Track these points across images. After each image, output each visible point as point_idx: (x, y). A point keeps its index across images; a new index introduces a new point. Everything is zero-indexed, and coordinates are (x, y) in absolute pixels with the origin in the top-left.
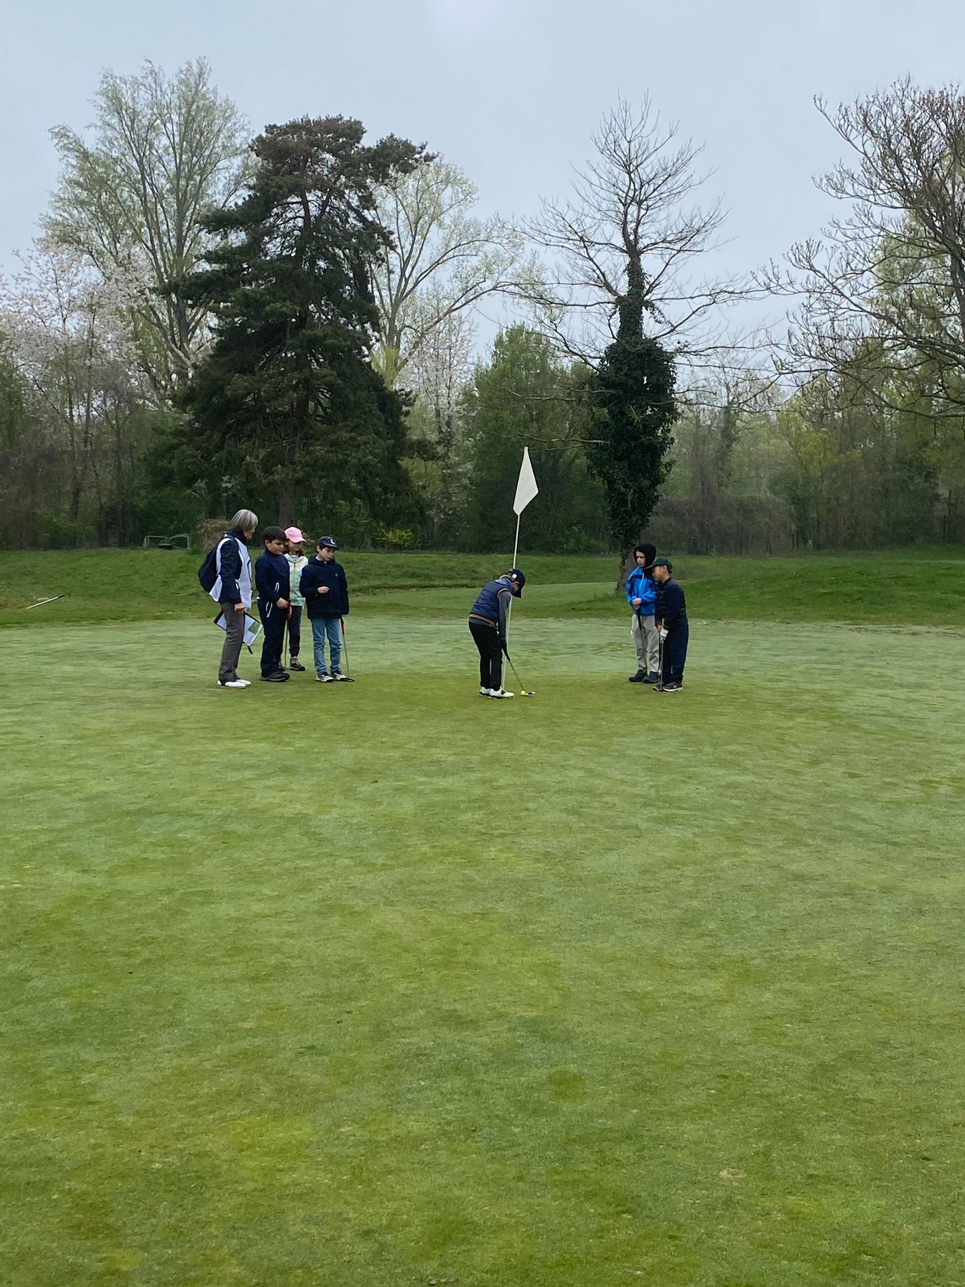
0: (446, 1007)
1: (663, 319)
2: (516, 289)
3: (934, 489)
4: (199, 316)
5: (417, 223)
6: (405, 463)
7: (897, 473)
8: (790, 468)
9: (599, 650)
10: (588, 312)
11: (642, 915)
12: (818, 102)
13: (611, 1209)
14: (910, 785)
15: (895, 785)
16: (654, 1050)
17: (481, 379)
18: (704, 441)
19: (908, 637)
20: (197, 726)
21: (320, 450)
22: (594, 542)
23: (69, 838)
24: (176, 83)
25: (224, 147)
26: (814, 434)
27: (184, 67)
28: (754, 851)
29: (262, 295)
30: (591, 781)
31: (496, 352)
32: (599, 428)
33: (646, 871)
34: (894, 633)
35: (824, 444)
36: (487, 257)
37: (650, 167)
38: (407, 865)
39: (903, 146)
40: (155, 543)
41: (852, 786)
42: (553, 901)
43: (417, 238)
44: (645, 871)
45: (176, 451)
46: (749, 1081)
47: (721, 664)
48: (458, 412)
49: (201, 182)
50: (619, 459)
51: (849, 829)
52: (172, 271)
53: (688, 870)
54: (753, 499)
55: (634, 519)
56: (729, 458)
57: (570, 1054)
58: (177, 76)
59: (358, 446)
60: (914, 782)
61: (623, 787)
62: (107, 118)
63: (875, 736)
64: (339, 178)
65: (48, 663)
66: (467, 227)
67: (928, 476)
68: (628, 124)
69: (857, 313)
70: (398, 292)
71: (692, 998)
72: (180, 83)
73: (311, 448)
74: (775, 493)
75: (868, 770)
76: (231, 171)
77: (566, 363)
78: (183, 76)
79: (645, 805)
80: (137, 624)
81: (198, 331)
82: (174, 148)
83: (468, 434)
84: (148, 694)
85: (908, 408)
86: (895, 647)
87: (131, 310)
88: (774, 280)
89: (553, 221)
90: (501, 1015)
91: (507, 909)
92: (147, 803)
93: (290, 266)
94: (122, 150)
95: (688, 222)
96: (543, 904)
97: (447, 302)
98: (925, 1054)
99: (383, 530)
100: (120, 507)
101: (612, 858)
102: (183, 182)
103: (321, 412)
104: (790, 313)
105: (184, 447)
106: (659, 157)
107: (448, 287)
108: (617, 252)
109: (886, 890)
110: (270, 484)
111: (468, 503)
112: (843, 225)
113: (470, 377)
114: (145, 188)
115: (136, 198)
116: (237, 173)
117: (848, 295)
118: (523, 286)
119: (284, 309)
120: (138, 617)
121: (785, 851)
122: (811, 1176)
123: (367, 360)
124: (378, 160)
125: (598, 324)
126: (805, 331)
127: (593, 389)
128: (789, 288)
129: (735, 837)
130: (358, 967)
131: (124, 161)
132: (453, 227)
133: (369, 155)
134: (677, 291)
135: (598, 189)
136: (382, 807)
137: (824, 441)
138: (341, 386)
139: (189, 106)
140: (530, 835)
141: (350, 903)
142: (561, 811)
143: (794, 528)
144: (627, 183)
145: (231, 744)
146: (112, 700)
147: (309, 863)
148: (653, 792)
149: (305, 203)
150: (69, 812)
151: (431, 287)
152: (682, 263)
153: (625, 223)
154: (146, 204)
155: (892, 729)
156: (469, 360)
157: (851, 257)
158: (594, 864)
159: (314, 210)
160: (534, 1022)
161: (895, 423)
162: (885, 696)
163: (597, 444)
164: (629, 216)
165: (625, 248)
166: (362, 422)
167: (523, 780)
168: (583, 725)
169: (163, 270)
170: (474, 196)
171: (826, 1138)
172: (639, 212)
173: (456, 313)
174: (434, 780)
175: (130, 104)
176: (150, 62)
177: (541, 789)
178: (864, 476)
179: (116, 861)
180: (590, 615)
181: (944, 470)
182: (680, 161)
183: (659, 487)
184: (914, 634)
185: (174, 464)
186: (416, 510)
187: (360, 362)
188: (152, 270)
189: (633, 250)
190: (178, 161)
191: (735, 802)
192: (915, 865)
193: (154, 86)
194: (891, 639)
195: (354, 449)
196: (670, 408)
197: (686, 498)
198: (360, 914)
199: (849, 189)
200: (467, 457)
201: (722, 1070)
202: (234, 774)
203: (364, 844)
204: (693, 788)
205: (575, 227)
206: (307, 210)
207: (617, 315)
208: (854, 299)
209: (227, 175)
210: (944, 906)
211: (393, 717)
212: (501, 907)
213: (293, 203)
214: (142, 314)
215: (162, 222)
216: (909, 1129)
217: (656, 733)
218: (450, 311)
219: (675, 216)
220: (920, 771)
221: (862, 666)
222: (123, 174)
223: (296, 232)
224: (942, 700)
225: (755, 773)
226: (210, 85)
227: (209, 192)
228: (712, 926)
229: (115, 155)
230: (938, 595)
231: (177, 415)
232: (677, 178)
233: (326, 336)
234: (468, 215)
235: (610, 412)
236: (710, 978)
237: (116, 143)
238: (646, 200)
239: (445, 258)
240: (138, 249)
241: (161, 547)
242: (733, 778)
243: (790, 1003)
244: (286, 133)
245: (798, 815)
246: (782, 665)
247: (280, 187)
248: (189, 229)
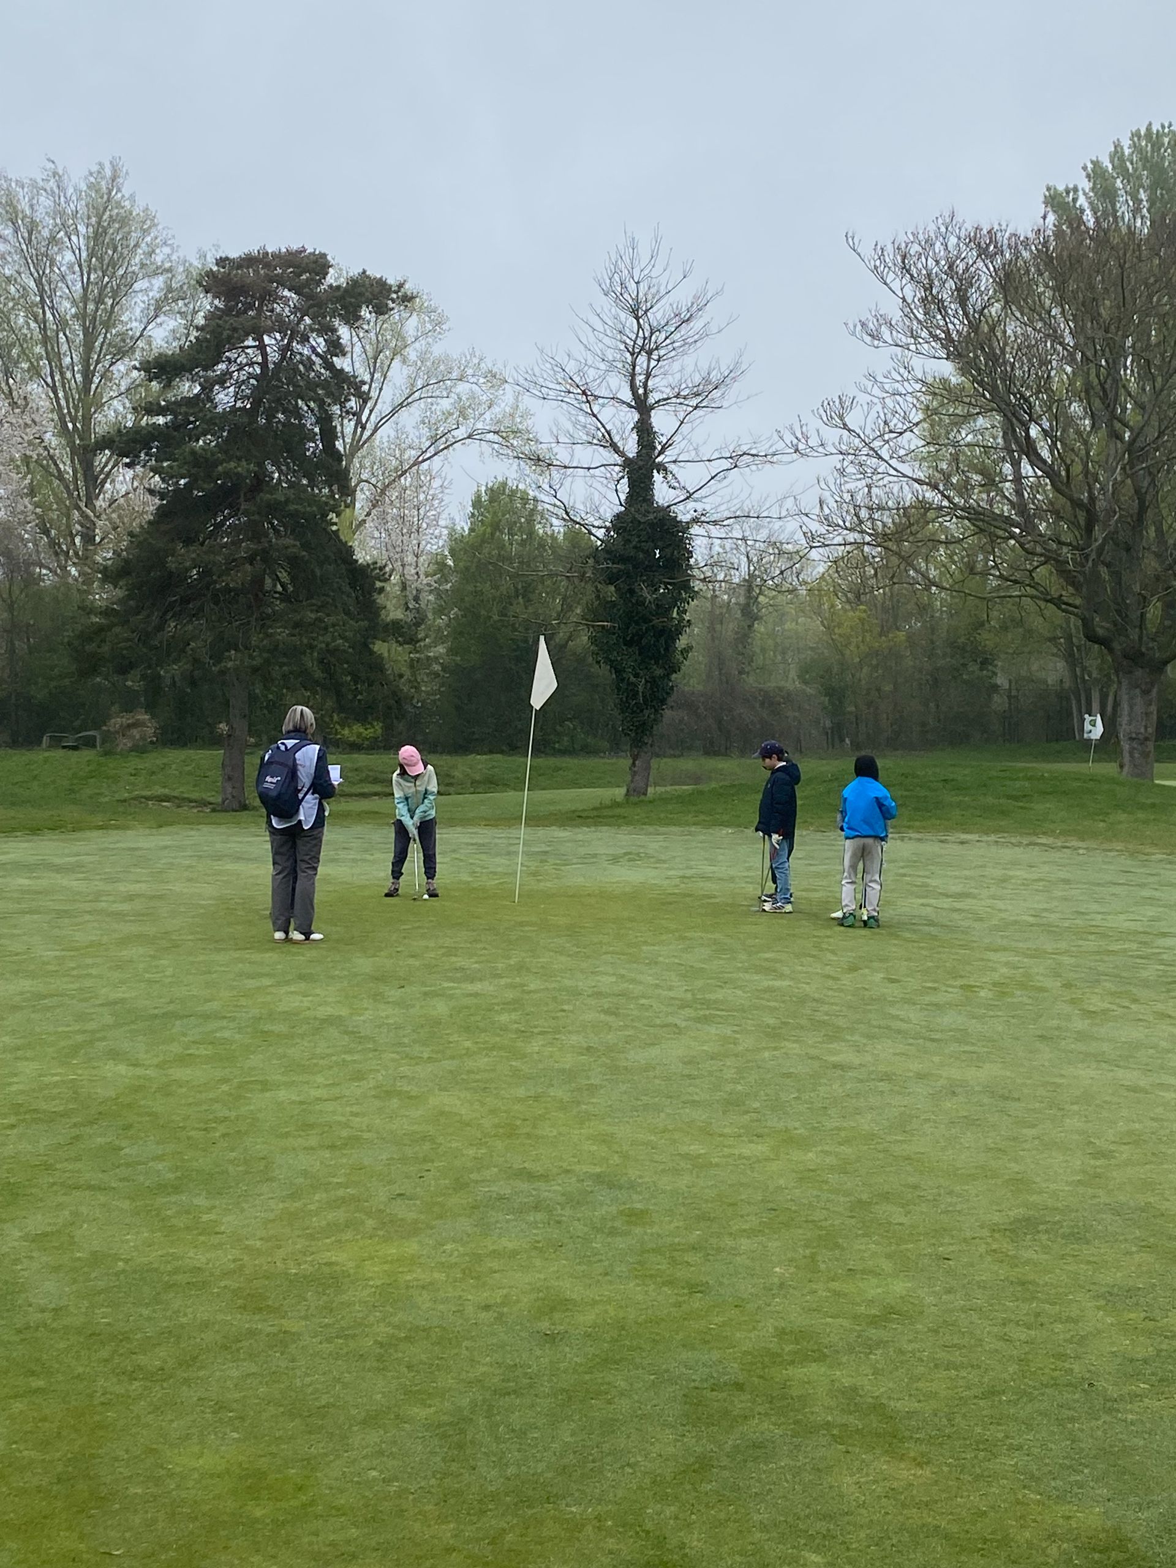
0: (515, 1167)
1: (676, 485)
2: (496, 438)
3: (990, 678)
4: (110, 467)
5: (376, 359)
6: (380, 647)
7: (948, 659)
8: (823, 653)
9: (615, 860)
10: (593, 476)
11: (687, 1098)
12: (850, 240)
13: (685, 1291)
14: (950, 990)
15: (935, 989)
16: (711, 1193)
17: (459, 546)
18: (722, 621)
19: (956, 847)
20: (192, 937)
21: (281, 633)
22: (591, 741)
23: (104, 1039)
24: (85, 188)
25: (143, 265)
26: (851, 614)
27: (95, 168)
28: (795, 1045)
29: (213, 454)
30: (624, 986)
31: (473, 514)
32: (605, 609)
33: (690, 1063)
35: (863, 624)
36: (460, 399)
37: (661, 311)
38: (453, 1058)
39: (947, 291)
40: (56, 743)
41: (892, 991)
42: (601, 1087)
43: (376, 376)
45: (109, 633)
46: (795, 1212)
48: (429, 585)
49: (112, 306)
50: (628, 644)
51: (888, 1028)
52: (77, 411)
53: (729, 1062)
54: (780, 689)
55: (647, 712)
56: (750, 640)
57: (635, 1197)
58: (86, 178)
59: (326, 629)
60: (953, 987)
61: (658, 991)
63: (916, 944)
64: (301, 319)
66: (436, 363)
67: (985, 663)
68: (635, 263)
69: (895, 479)
70: (353, 439)
71: (741, 1157)
72: (89, 187)
73: (270, 631)
74: (805, 682)
75: (908, 976)
76: (151, 294)
77: (558, 527)
78: (92, 180)
79: (682, 1007)
80: (78, 835)
81: (107, 486)
82: (80, 266)
83: (440, 611)
84: (125, 907)
85: (956, 587)
86: (941, 856)
87: (26, 459)
88: (803, 441)
89: (551, 373)
90: (567, 1171)
91: (559, 1092)
92: (171, 1007)
93: (246, 420)
94: (17, 267)
95: (704, 374)
96: (592, 1089)
97: (413, 452)
98: (951, 1193)
99: (338, 727)
100: (14, 698)
101: (654, 1052)
102: (91, 307)
103: (279, 588)
104: (821, 480)
105: (117, 630)
106: (671, 300)
107: (413, 435)
108: (624, 408)
109: (921, 1076)
110: (223, 672)
111: (441, 693)
112: (880, 378)
113: (441, 544)
114: (44, 312)
115: (33, 325)
116: (158, 296)
117: (887, 458)
118: (504, 435)
119: (240, 469)
121: (825, 1046)
122: (850, 1270)
123: (334, 528)
124: (349, 300)
125: (603, 490)
126: (838, 499)
127: (597, 562)
128: (821, 449)
129: (773, 1034)
130: (425, 1137)
131: (19, 280)
132: (419, 363)
133: (337, 294)
134: (693, 453)
135: (602, 336)
136: (414, 1010)
137: (862, 621)
138: (307, 558)
139: (100, 217)
140: (570, 1032)
141: (405, 1089)
142: (599, 1012)
143: (828, 724)
144: (635, 329)
145: (237, 954)
146: (89, 912)
147: (356, 1057)
148: (689, 996)
149: (262, 347)
150: (94, 1016)
151: (393, 434)
152: (698, 421)
153: (633, 375)
154: (45, 332)
155: (934, 938)
156: (442, 523)
157: (889, 416)
158: (637, 1056)
159: (273, 356)
160: (599, 1175)
161: (946, 600)
162: (928, 905)
163: (603, 627)
164: (637, 368)
165: (633, 403)
166: (330, 600)
167: (554, 985)
168: (608, 934)
169: (66, 411)
170: (444, 327)
171: (863, 1247)
172: (649, 361)
173: (425, 465)
174: (463, 986)
175: (28, 212)
176: (53, 162)
177: (576, 993)
178: (909, 662)
179: (162, 1057)
180: (602, 824)
181: (1003, 656)
182: (695, 306)
183: (673, 676)
184: (962, 843)
185: (106, 648)
186: (392, 702)
187: (326, 530)
188: (52, 411)
189: (642, 406)
190: (85, 280)
191: (772, 1004)
192: (951, 1057)
193: (56, 191)
194: (937, 848)
195: (321, 632)
196: (686, 586)
197: (700, 687)
198: (416, 1097)
199: (887, 336)
200: (440, 639)
201: (771, 1205)
202: (251, 981)
203: (406, 1040)
204: (729, 991)
205: (577, 379)
206: (265, 355)
207: (626, 480)
208: (893, 462)
209: (146, 299)
210: (976, 1089)
211: (403, 927)
212: (552, 1092)
213: (248, 347)
214: (41, 465)
215: (64, 354)
216: (933, 1241)
217: (688, 942)
218: (417, 463)
219: (690, 369)
220: (961, 977)
221: (905, 875)
222: (17, 296)
223: (252, 381)
224: (988, 909)
225: (793, 979)
226: (126, 191)
227: (124, 318)
228: (756, 1105)
229: (7, 272)
230: (990, 800)
231: (85, 587)
232: (692, 324)
233: (287, 501)
234: (437, 350)
235: (618, 589)
236: (757, 1143)
237: (10, 259)
238: (657, 349)
239: (410, 400)
240: (36, 386)
241: (64, 747)
242: (771, 983)
243: (831, 1160)
244: (240, 267)
245: (837, 1016)
246: (817, 875)
247: (235, 330)
248: (98, 362)
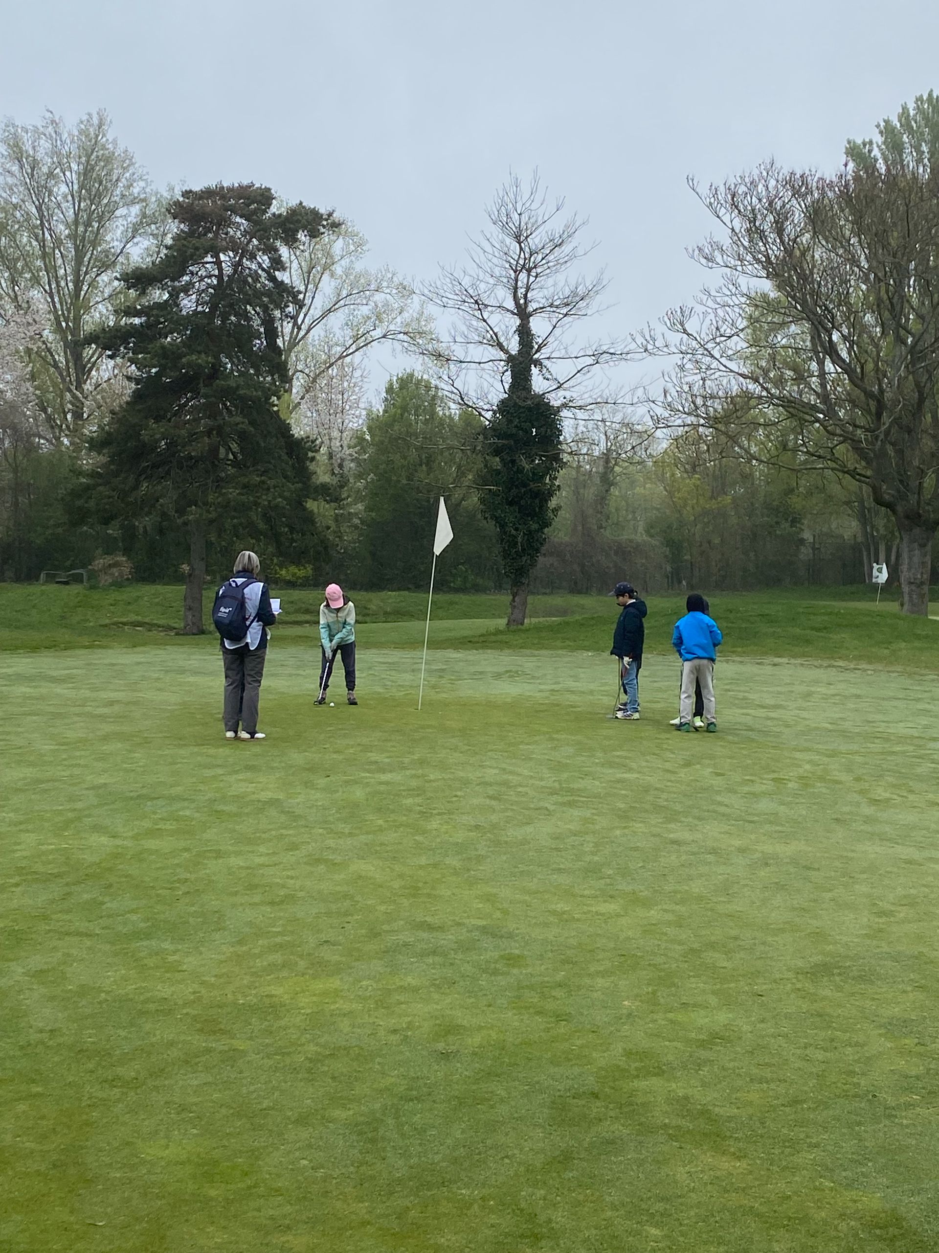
0: (418, 920)
1: (550, 377)
2: (405, 338)
3: (798, 533)
4: (95, 358)
5: (309, 273)
6: (311, 505)
7: (766, 519)
8: (665, 513)
9: (498, 676)
10: (483, 369)
11: (555, 866)
12: (690, 181)
13: (552, 1019)
14: (764, 782)
15: (752, 781)
16: (573, 942)
17: (376, 425)
18: (585, 486)
19: (769, 667)
20: (160, 735)
21: (232, 493)
22: (480, 581)
23: (89, 816)
24: (76, 133)
25: (123, 196)
26: (687, 481)
27: (85, 118)
28: (640, 825)
29: (178, 349)
30: (505, 777)
31: (386, 398)
32: (492, 475)
34: (758, 664)
35: (697, 490)
36: (376, 306)
37: (539, 237)
38: (368, 833)
39: (767, 223)
40: (51, 579)
41: (719, 783)
42: (487, 857)
43: (309, 286)
44: (557, 837)
45: (94, 492)
46: (640, 957)
47: (607, 688)
48: (351, 455)
49: (98, 228)
50: (510, 504)
51: (715, 812)
52: (69, 313)
53: (588, 838)
54: (631, 541)
55: (524, 559)
56: (607, 502)
57: (513, 944)
58: (78, 125)
59: (268, 489)
60: (767, 779)
61: (532, 781)
62: (8, 165)
63: (737, 746)
64: (250, 241)
65: (5, 685)
66: (358, 277)
67: (794, 522)
68: (519, 198)
69: (725, 374)
70: (291, 337)
71: (597, 913)
72: (80, 133)
73: (224, 491)
74: (652, 536)
75: (731, 771)
76: (129, 220)
77: (454, 409)
78: (83, 127)
79: (552, 794)
81: (93, 373)
82: (73, 196)
83: (359, 476)
84: (106, 710)
85: (772, 461)
86: (758, 675)
87: (28, 351)
88: (651, 342)
89: (450, 285)
90: (460, 924)
91: (453, 861)
92: (144, 791)
93: (205, 321)
94: (22, 196)
95: (572, 289)
96: (480, 859)
97: (339, 348)
98: (764, 943)
99: (277, 568)
100: (17, 543)
101: (529, 829)
102: (81, 229)
103: (231, 457)
104: (665, 373)
105: (101, 489)
106: (546, 229)
107: (339, 333)
108: (509, 315)
109: (741, 851)
110: (185, 524)
111: (360, 542)
112: (713, 293)
113: (360, 423)
114: (43, 234)
115: (35, 243)
116: (135, 221)
117: (718, 356)
118: (412, 335)
119: (200, 361)
120: (69, 647)
121: (665, 825)
122: (684, 1003)
123: (276, 409)
124: (288, 225)
125: (491, 380)
126: (679, 389)
127: (486, 438)
128: (665, 349)
129: (624, 816)
130: (346, 896)
131: (23, 207)
132: (344, 277)
133: (279, 221)
134: (563, 351)
135: (490, 257)
136: (337, 794)
137: (697, 487)
138: (253, 432)
139: (89, 157)
140: (462, 813)
141: (330, 857)
142: (485, 798)
143: (669, 569)
144: (518, 251)
145: (196, 749)
146: (78, 715)
147: (291, 832)
148: (557, 785)
149: (218, 263)
150: (82, 798)
151: (323, 334)
152: (568, 326)
153: (516, 289)
154: (44, 249)
155: (752, 740)
156: (362, 405)
157: (720, 323)
158: (514, 833)
159: (227, 270)
160: (484, 927)
161: (764, 471)
162: (748, 714)
163: (490, 490)
164: (519, 283)
165: (516, 311)
166: (271, 466)
167: (449, 776)
168: (493, 736)
169: (60, 313)
170: (364, 248)
171: (694, 986)
172: (529, 277)
173: (348, 359)
174: (377, 776)
175: (31, 152)
176: (51, 112)
177: (466, 782)
178: (733, 521)
179: (136, 831)
180: (488, 648)
181: (809, 516)
182: (566, 233)
183: (546, 530)
184: (775, 665)
185: (92, 504)
186: (321, 549)
187: (268, 410)
188: (49, 312)
189: (523, 313)
190: (76, 207)
191: (623, 792)
192: (765, 835)
193: (54, 135)
194: (755, 669)
195: (264, 492)
196: (556, 458)
197: (567, 539)
198: (339, 864)
199: (719, 259)
200: (359, 499)
201: (621, 952)
202: (207, 771)
203: (331, 819)
204: (589, 782)
205: (471, 291)
206: (220, 269)
207: (509, 373)
208: (723, 360)
209: (125, 223)
210: (785, 860)
211: (329, 729)
212: (448, 861)
213: (207, 263)
214: (40, 356)
215: (59, 267)
216: (750, 981)
217: (556, 742)
218: (341, 357)
219: (561, 284)
220: (774, 772)
222: (22, 219)
223: (210, 290)
224: (795, 718)
225: (639, 772)
226: (110, 136)
227: (107, 238)
228: (610, 872)
229: (14, 201)
230: (797, 631)
231: (75, 454)
232: (563, 248)
233: (238, 387)
234: (359, 267)
235: (502, 460)
236: (610, 903)
237: (16, 190)
238: (535, 267)
239: (336, 306)
240: (36, 292)
241: (58, 582)
242: (621, 775)
243: (669, 917)
244: (201, 198)
245: (675, 802)
246: (660, 690)
247: (197, 249)
248: (86, 273)
